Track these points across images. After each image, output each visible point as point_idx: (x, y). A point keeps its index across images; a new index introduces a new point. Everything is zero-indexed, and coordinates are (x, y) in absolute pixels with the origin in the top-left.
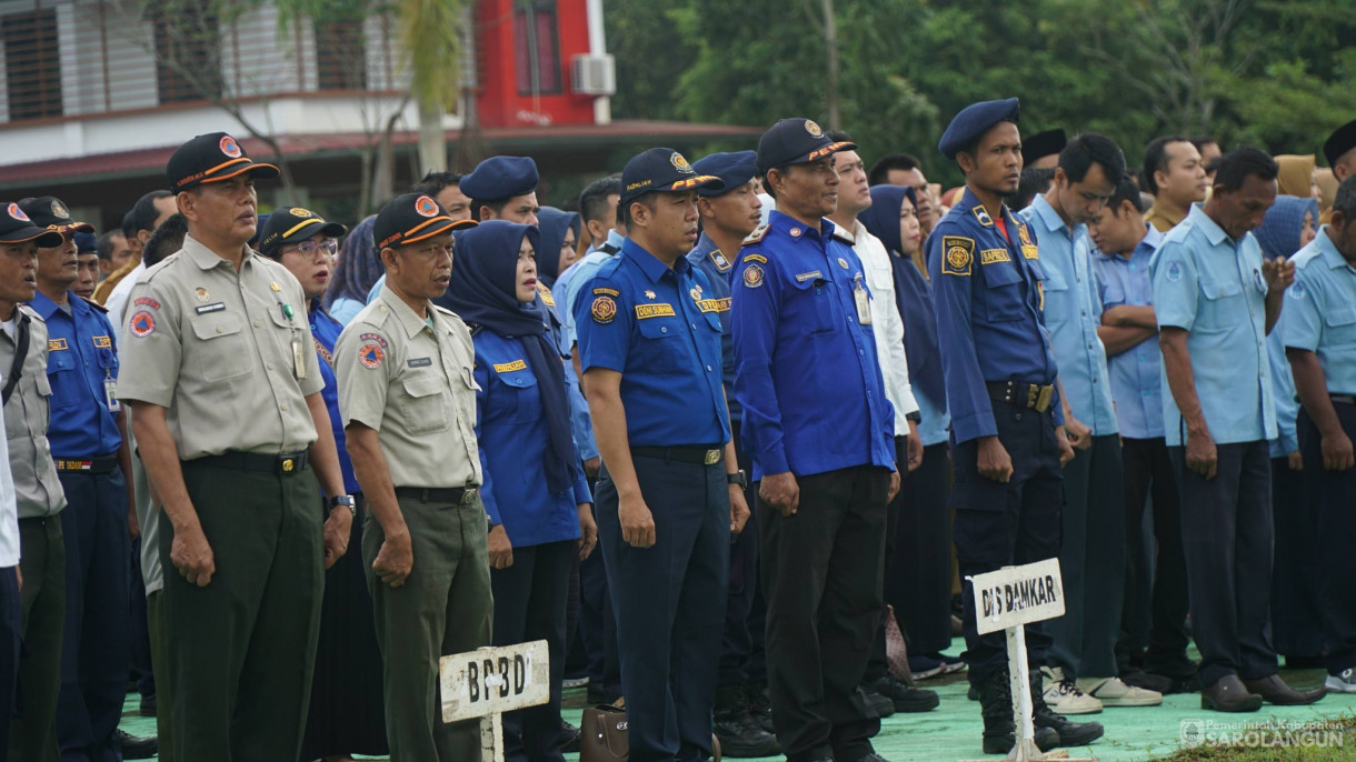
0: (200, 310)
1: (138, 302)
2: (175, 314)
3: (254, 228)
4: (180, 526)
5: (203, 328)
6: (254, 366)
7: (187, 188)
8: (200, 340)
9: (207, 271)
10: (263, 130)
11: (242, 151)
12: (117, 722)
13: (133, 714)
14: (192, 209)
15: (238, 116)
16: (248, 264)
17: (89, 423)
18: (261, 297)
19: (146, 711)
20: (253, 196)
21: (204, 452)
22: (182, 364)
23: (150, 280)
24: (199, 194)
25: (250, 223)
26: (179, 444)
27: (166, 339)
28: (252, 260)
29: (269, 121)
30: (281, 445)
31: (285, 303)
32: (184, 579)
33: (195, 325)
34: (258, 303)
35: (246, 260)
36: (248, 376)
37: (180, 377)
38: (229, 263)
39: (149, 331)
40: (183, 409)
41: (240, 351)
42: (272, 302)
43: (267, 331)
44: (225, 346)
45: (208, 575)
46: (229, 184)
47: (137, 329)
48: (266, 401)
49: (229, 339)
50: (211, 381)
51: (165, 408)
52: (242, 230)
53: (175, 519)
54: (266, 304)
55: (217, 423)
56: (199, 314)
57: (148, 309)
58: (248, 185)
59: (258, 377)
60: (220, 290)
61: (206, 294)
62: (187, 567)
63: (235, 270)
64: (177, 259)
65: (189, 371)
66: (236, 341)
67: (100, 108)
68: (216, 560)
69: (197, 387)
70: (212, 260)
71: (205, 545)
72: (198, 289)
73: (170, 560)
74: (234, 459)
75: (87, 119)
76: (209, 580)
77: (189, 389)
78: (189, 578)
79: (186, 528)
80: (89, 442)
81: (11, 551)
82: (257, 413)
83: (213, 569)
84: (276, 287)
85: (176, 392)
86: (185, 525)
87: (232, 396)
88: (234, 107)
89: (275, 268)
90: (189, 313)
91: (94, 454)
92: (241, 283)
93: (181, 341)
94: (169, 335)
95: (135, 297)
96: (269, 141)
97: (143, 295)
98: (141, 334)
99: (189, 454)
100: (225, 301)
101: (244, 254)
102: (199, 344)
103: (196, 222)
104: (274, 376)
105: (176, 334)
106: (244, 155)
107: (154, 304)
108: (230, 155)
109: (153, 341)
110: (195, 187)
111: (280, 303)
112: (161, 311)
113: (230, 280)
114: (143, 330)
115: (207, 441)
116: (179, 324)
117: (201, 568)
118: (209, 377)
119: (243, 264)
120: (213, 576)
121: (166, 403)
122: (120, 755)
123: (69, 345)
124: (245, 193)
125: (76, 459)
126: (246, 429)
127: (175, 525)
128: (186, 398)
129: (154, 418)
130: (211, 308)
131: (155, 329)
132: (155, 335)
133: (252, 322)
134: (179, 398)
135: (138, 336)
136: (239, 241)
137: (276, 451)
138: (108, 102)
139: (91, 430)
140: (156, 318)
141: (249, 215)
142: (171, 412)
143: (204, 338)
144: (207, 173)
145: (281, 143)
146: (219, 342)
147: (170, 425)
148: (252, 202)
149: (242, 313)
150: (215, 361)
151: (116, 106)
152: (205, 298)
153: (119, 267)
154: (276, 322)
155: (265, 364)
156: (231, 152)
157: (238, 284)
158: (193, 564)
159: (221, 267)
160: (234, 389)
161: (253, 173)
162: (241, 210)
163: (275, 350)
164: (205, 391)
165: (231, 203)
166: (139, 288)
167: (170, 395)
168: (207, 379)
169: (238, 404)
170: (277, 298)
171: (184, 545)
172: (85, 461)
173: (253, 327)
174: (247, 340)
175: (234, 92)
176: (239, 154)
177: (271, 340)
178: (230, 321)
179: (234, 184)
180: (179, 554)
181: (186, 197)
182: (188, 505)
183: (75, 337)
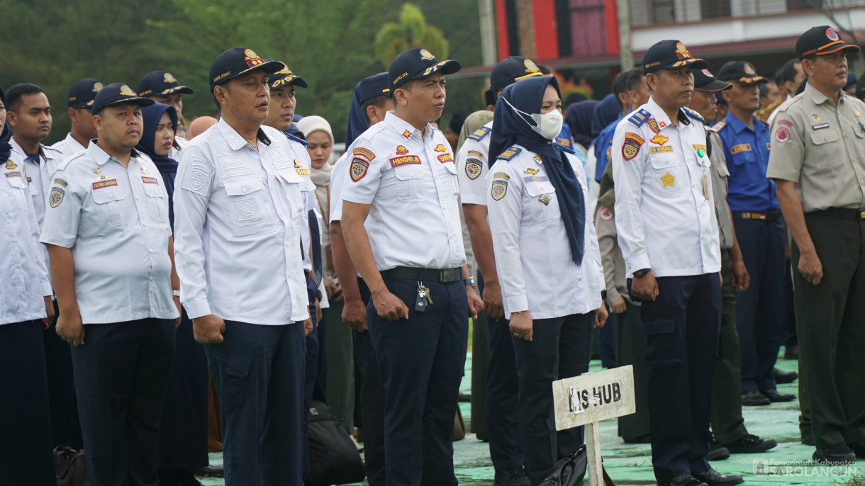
0: (815, 127)
1: (780, 122)
2: (801, 130)
3: (845, 80)
4: (804, 251)
5: (816, 138)
6: (845, 160)
7: (808, 57)
8: (815, 145)
9: (819, 105)
10: (846, 26)
11: (839, 37)
12: (774, 363)
13: (781, 358)
14: (810, 69)
15: (832, 19)
16: (842, 101)
17: (763, 192)
18: (849, 120)
19: (789, 356)
20: (845, 62)
21: (816, 208)
22: (805, 157)
23: (787, 110)
24: (814, 61)
25: (842, 78)
26: (803, 203)
27: (796, 144)
28: (845, 99)
29: (850, 22)
30: (860, 204)
31: (862, 123)
32: (805, 280)
33: (812, 136)
34: (847, 123)
35: (841, 98)
36: (842, 166)
37: (804, 166)
38: (831, 100)
39: (786, 139)
40: (805, 183)
41: (837, 151)
42: (854, 122)
43: (852, 140)
44: (829, 149)
45: (819, 279)
46: (832, 56)
47: (779, 137)
48: (852, 180)
49: (832, 144)
50: (821, 168)
51: (795, 183)
52: (839, 82)
53: (801, 247)
54: (852, 124)
55: (825, 192)
56: (815, 130)
57: (786, 126)
58: (842, 56)
59: (847, 166)
60: (825, 116)
61: (819, 118)
62: (807, 274)
63: (834, 104)
64: (802, 97)
65: (809, 162)
66: (836, 146)
67: (753, 12)
68: (824, 270)
69: (812, 171)
70: (821, 99)
71: (818, 262)
72: (814, 115)
73: (798, 269)
74: (834, 213)
75: (746, 19)
76: (819, 281)
77: (808, 172)
78: (808, 280)
79: (808, 252)
80: (765, 202)
81: (716, 263)
82: (847, 186)
83: (822, 275)
84: (858, 113)
85: (802, 174)
86: (807, 250)
87: (833, 177)
88: (830, 13)
89: (857, 103)
90: (808, 129)
91: (768, 210)
92: (838, 112)
93: (804, 145)
94: (798, 141)
95: (778, 119)
96: (850, 33)
97: (783, 118)
98: (782, 141)
99: (807, 209)
100: (829, 123)
101: (840, 95)
102: (815, 147)
103: (813, 77)
104: (857, 166)
105: (802, 141)
106: (840, 39)
107: (789, 124)
108: (832, 39)
109: (788, 144)
110: (812, 57)
111: (860, 124)
112: (793, 128)
113: (831, 110)
114: (783, 138)
115: (818, 202)
116: (803, 135)
117: (815, 274)
118: (819, 166)
119: (839, 101)
120: (822, 279)
121: (795, 179)
122: (774, 382)
123: (752, 148)
124: (841, 61)
125: (757, 212)
126: (841, 195)
127: (801, 250)
128: (806, 178)
129: (789, 189)
130: (821, 126)
131: (789, 138)
132: (790, 141)
133: (844, 134)
134: (803, 177)
135: (779, 142)
136: (836, 88)
137: (857, 207)
138: (758, 9)
139: (765, 196)
140: (791, 132)
141: (842, 73)
142: (798, 185)
143: (817, 143)
144: (819, 49)
145: (857, 35)
146: (825, 146)
147: (798, 192)
148: (844, 66)
149: (838, 129)
150: (824, 156)
151: (763, 11)
152: (818, 120)
153: (772, 102)
154: (858, 134)
155: (851, 158)
156: (832, 37)
157: (836, 113)
158: (811, 272)
159: (826, 103)
160: (834, 173)
161: (845, 50)
162: (839, 70)
163: (856, 150)
164: (817, 174)
165: (832, 67)
166: (781, 115)
167: (798, 175)
168: (819, 167)
169: (836, 181)
170: (858, 120)
171: (806, 261)
172: (762, 213)
173: (844, 137)
174: (841, 145)
175: (829, 4)
176: (837, 39)
177: (855, 145)
178: (831, 134)
179: (834, 56)
180: (803, 266)
181: (807, 62)
182: (809, 238)
183: (756, 143)
